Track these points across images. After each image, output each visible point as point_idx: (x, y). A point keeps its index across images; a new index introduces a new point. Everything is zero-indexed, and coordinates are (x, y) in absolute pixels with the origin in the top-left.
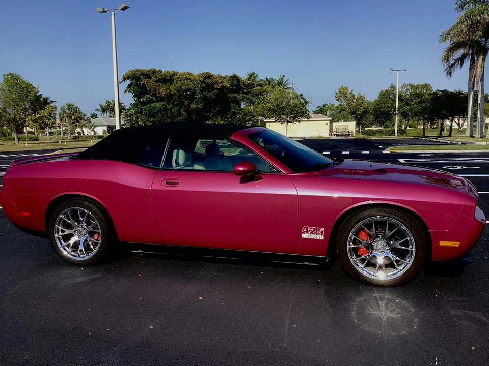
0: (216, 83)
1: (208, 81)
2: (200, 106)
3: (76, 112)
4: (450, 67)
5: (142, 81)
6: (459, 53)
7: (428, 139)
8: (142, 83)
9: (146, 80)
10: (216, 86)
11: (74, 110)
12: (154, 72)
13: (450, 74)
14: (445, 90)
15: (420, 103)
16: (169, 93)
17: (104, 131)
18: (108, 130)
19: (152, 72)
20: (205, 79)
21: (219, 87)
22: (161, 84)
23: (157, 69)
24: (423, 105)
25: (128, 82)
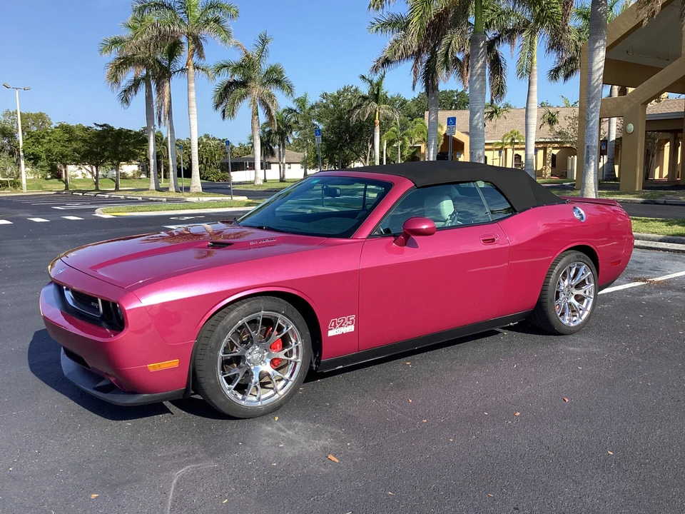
4: (125, 91)
6: (129, 75)
7: (107, 196)
13: (126, 100)
14: (105, 125)
15: (69, 141)
24: (75, 145)
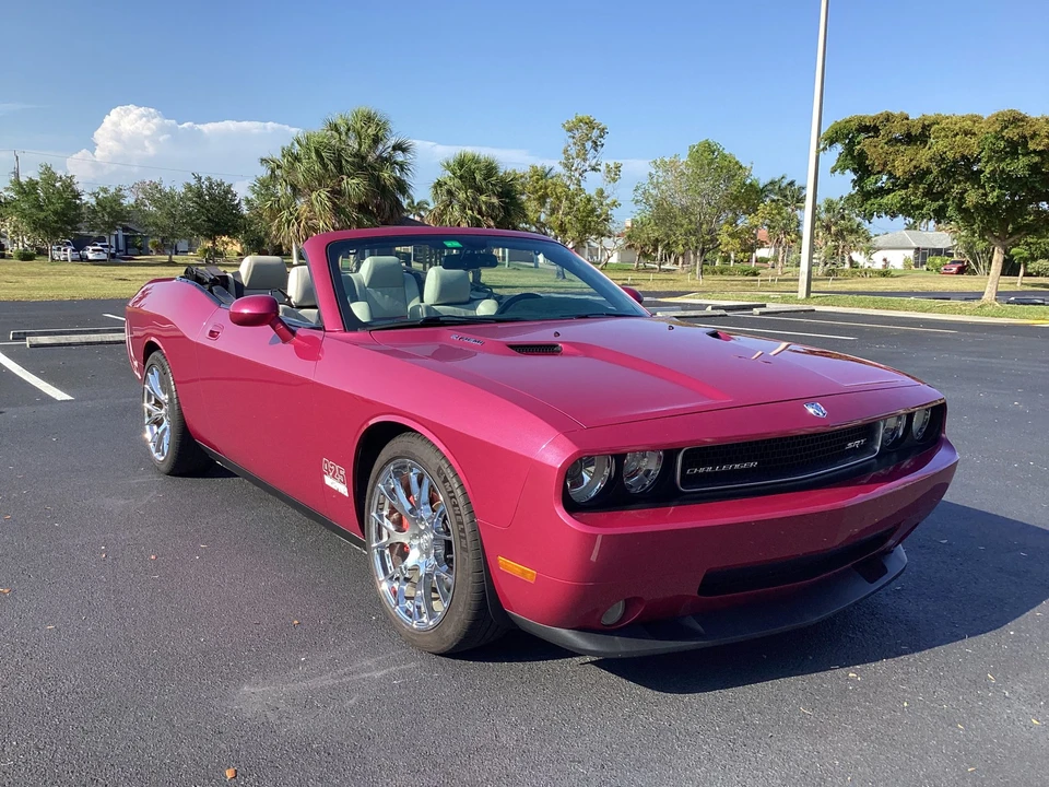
0: (1034, 135)
1: (1011, 133)
2: (989, 199)
3: (843, 218)
5: (859, 143)
8: (858, 147)
9: (868, 141)
10: (1031, 146)
11: (839, 212)
12: (888, 118)
16: (915, 167)
17: (906, 261)
18: (916, 259)
19: (881, 119)
20: (1002, 130)
21: (1041, 148)
22: (902, 148)
23: (896, 112)
25: (839, 148)
